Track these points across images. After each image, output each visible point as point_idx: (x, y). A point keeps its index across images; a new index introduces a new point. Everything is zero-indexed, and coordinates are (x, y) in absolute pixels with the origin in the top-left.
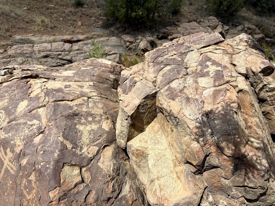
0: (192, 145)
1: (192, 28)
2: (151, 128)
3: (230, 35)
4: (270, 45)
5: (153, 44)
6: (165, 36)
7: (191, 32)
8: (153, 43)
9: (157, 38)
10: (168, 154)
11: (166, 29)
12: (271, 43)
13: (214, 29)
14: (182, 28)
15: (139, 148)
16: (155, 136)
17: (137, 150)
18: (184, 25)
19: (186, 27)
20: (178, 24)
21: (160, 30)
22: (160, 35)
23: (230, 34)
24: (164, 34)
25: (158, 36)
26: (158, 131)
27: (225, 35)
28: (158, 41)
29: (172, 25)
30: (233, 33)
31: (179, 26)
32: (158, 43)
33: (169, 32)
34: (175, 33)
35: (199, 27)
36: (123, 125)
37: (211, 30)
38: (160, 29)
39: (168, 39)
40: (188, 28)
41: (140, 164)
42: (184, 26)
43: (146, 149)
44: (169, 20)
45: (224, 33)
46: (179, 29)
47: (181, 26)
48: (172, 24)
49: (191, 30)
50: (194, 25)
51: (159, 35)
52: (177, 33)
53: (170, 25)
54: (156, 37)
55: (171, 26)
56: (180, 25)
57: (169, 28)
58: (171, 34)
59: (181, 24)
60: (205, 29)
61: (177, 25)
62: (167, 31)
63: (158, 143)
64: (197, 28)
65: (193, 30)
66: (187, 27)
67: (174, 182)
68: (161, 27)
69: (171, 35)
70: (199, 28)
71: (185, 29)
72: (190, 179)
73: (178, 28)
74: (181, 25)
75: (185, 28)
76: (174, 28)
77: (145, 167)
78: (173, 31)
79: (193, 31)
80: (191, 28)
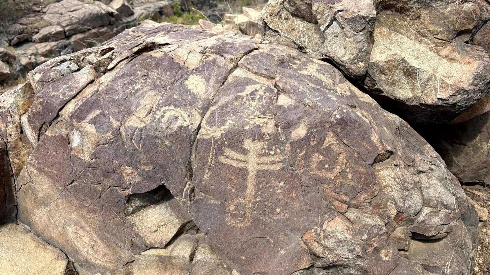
0: (464, 7)
1: (72, 10)
2: (379, 35)
3: (139, 6)
4: (200, 6)
5: (9, 59)
6: (26, 38)
7: (73, 17)
8: (7, 58)
9: (10, 45)
10: (421, 47)
11: (21, 24)
12: (200, 4)
13: (109, 3)
14: (51, 15)
15: (389, 59)
16: (392, 39)
17: (387, 62)
18: (52, 8)
19: (59, 11)
20: (39, 9)
21: (9, 30)
22: (13, 39)
23: (137, 5)
24: (19, 34)
25: (10, 41)
26: (390, 34)
27: (131, 8)
28: (16, 50)
29: (28, 14)
30: (142, 3)
31: (44, 13)
32: (18, 54)
33: (29, 28)
34: (42, 28)
35: (83, 4)
36: (359, 40)
37: (106, 6)
38: (8, 28)
39: (34, 42)
40: (63, 11)
41: (393, 79)
42: (54, 10)
43: (396, 56)
44: (17, 7)
45: (129, 5)
46: (45, 17)
47: (47, 10)
48: (26, 11)
49: (70, 13)
50: (71, 3)
51: (11, 38)
52: (47, 26)
53: (24, 15)
54: (7, 44)
55: (28, 16)
56: (44, 10)
57: (24, 20)
58: (36, 30)
59: (45, 7)
60: (95, 7)
61: (39, 11)
62: (25, 27)
63: (402, 44)
64: (79, 7)
65: (74, 12)
66: (61, 11)
67: (451, 66)
68: (7, 24)
69: (37, 33)
70: (83, 7)
71: (59, 15)
72: (468, 49)
73: (42, 16)
74: (47, 8)
75: (56, 13)
76: (34, 19)
77: (401, 78)
78: (36, 25)
79: (75, 14)
80: (68, 10)
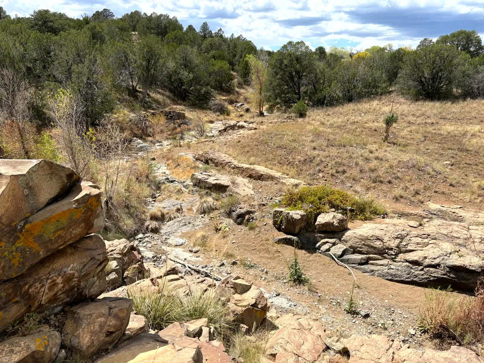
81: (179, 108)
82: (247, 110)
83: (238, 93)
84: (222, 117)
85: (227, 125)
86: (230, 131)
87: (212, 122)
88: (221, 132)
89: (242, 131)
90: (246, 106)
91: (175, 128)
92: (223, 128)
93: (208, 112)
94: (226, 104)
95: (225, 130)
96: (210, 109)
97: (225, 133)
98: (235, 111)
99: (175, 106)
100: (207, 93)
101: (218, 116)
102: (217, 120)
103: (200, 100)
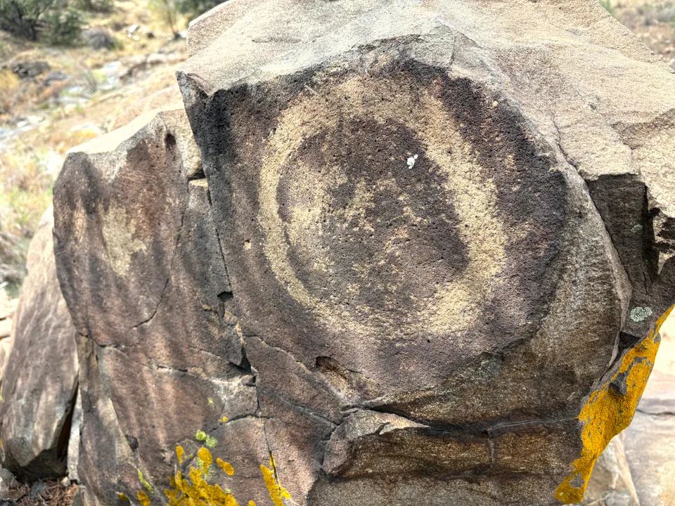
81: (32, 54)
82: (150, 36)
83: (121, 10)
84: (112, 55)
85: (131, 65)
86: (140, 74)
87: (98, 66)
88: (124, 79)
89: (159, 69)
90: (145, 29)
91: (40, 91)
92: (124, 71)
93: (85, 50)
94: (111, 32)
95: (130, 73)
96: (86, 45)
97: (133, 79)
98: (128, 40)
99: (24, 54)
100: (71, 19)
101: (105, 54)
102: (107, 61)
103: (63, 34)
